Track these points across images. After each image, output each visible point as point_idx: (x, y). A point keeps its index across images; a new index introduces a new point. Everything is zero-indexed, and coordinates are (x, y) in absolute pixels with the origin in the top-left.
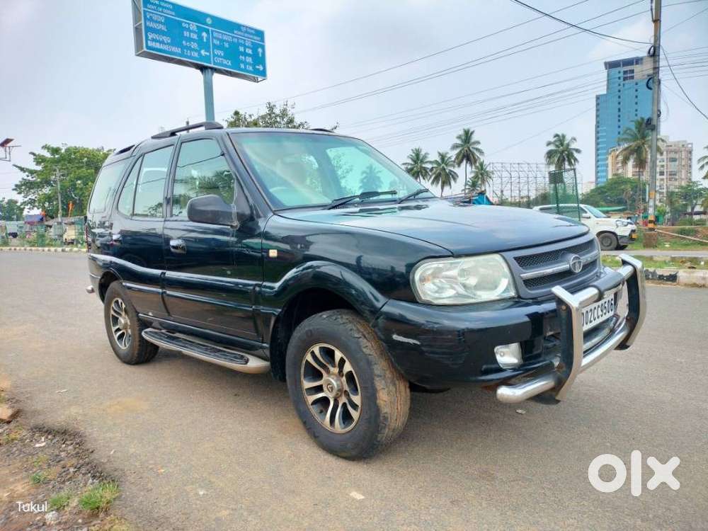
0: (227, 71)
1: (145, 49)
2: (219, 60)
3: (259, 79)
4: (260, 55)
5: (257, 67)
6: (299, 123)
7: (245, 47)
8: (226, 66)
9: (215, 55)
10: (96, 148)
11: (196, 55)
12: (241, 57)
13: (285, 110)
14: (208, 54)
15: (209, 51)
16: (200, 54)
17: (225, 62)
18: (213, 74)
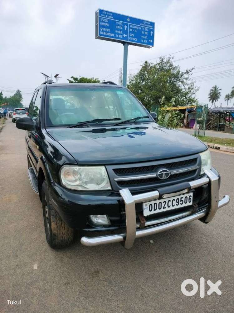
0: (135, 44)
1: (99, 36)
2: (131, 39)
3: (150, 47)
4: (152, 35)
5: (150, 41)
6: (175, 66)
7: (144, 31)
8: (134, 41)
9: (130, 36)
10: (90, 78)
11: (121, 37)
12: (142, 36)
13: (169, 60)
14: (127, 36)
15: (127, 35)
16: (123, 36)
17: (134, 39)
18: (128, 46)
